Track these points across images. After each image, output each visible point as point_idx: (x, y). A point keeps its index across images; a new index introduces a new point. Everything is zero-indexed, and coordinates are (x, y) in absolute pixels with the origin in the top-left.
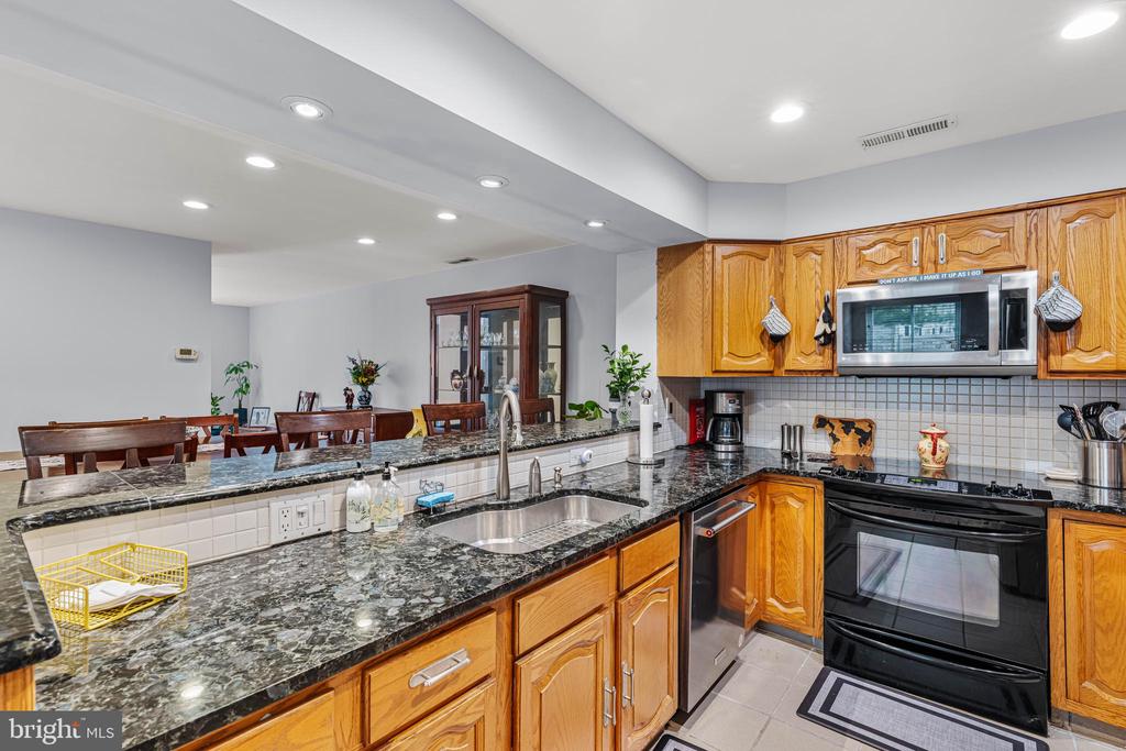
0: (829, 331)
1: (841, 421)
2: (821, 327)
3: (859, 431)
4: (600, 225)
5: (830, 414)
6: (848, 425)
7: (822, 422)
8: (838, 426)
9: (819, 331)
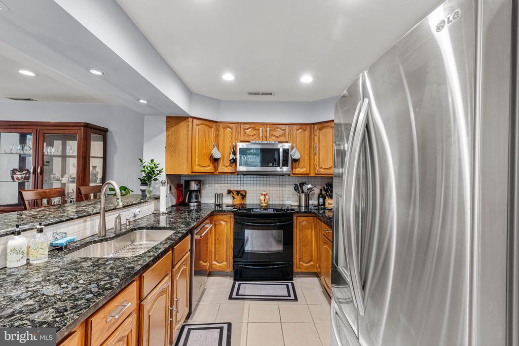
0: (234, 158)
1: (236, 191)
2: (232, 156)
3: (242, 195)
4: (146, 102)
5: (232, 189)
6: (238, 192)
7: (229, 192)
8: (235, 193)
9: (231, 158)
